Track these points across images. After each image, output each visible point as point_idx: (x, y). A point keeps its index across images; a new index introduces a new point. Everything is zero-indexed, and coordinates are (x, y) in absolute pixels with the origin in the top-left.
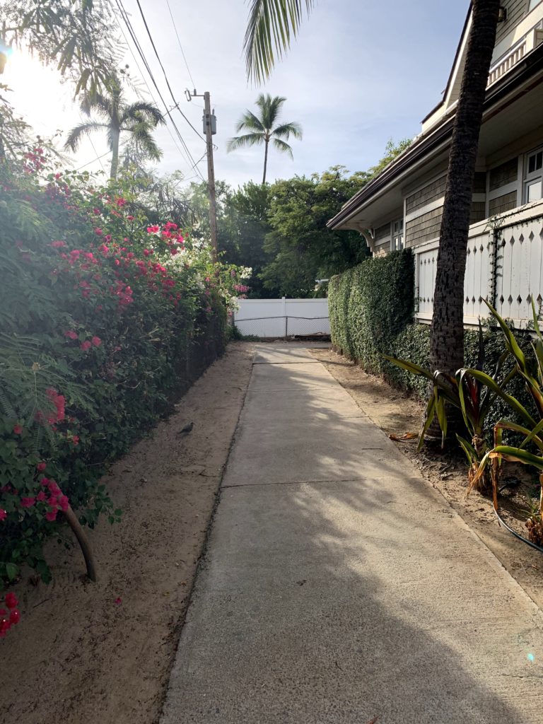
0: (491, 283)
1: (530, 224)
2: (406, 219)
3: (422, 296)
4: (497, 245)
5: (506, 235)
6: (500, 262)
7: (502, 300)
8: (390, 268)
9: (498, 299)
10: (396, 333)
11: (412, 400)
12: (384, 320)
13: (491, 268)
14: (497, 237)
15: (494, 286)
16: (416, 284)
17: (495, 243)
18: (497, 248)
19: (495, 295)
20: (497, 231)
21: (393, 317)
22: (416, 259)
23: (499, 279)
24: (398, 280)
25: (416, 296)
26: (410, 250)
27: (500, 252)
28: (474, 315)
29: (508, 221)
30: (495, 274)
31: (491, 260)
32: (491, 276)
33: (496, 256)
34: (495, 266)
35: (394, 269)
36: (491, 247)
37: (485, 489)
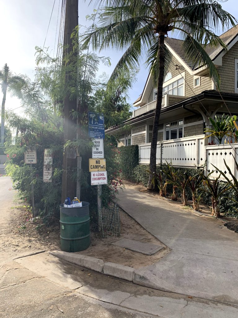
0: (161, 155)
1: (169, 144)
2: (133, 135)
3: (141, 157)
4: (162, 147)
5: (164, 145)
6: (162, 151)
7: (163, 159)
8: (132, 149)
9: (162, 159)
10: (134, 167)
11: (139, 185)
12: (130, 164)
13: (160, 152)
14: (162, 146)
15: (161, 156)
16: (139, 154)
17: (161, 147)
18: (162, 148)
19: (161, 158)
20: (162, 144)
21: (133, 163)
22: (139, 148)
23: (162, 154)
24: (134, 153)
25: (139, 157)
26: (137, 145)
27: (162, 149)
28: (158, 162)
29: (164, 143)
30: (161, 153)
31: (161, 150)
32: (161, 154)
33: (162, 150)
34: (162, 152)
35: (133, 150)
36: (161, 148)
37: (163, 195)
